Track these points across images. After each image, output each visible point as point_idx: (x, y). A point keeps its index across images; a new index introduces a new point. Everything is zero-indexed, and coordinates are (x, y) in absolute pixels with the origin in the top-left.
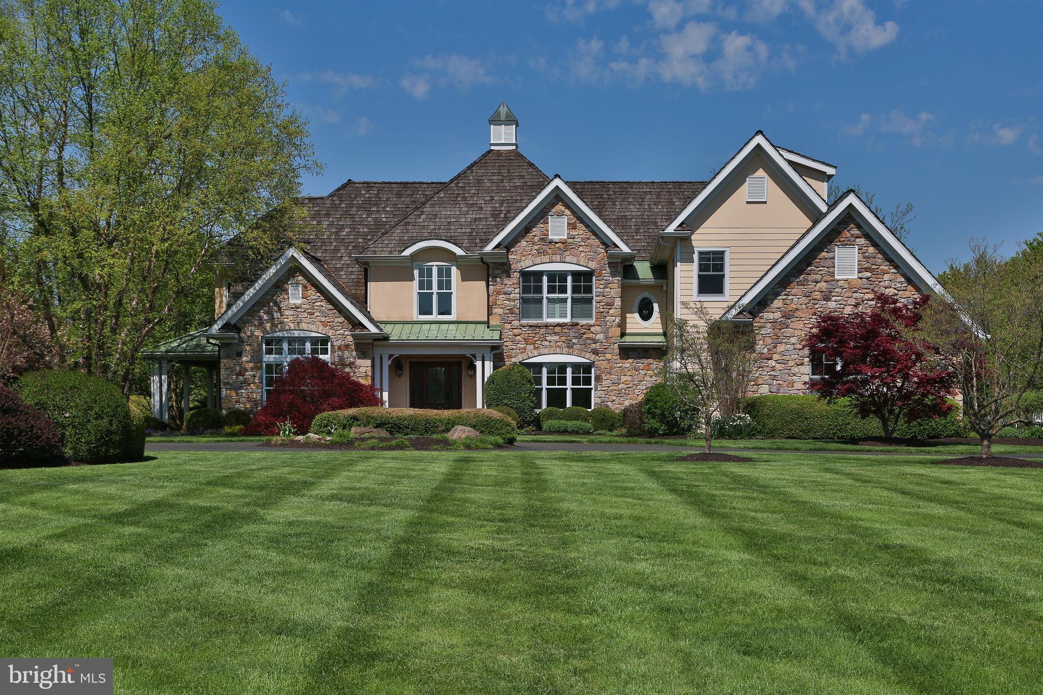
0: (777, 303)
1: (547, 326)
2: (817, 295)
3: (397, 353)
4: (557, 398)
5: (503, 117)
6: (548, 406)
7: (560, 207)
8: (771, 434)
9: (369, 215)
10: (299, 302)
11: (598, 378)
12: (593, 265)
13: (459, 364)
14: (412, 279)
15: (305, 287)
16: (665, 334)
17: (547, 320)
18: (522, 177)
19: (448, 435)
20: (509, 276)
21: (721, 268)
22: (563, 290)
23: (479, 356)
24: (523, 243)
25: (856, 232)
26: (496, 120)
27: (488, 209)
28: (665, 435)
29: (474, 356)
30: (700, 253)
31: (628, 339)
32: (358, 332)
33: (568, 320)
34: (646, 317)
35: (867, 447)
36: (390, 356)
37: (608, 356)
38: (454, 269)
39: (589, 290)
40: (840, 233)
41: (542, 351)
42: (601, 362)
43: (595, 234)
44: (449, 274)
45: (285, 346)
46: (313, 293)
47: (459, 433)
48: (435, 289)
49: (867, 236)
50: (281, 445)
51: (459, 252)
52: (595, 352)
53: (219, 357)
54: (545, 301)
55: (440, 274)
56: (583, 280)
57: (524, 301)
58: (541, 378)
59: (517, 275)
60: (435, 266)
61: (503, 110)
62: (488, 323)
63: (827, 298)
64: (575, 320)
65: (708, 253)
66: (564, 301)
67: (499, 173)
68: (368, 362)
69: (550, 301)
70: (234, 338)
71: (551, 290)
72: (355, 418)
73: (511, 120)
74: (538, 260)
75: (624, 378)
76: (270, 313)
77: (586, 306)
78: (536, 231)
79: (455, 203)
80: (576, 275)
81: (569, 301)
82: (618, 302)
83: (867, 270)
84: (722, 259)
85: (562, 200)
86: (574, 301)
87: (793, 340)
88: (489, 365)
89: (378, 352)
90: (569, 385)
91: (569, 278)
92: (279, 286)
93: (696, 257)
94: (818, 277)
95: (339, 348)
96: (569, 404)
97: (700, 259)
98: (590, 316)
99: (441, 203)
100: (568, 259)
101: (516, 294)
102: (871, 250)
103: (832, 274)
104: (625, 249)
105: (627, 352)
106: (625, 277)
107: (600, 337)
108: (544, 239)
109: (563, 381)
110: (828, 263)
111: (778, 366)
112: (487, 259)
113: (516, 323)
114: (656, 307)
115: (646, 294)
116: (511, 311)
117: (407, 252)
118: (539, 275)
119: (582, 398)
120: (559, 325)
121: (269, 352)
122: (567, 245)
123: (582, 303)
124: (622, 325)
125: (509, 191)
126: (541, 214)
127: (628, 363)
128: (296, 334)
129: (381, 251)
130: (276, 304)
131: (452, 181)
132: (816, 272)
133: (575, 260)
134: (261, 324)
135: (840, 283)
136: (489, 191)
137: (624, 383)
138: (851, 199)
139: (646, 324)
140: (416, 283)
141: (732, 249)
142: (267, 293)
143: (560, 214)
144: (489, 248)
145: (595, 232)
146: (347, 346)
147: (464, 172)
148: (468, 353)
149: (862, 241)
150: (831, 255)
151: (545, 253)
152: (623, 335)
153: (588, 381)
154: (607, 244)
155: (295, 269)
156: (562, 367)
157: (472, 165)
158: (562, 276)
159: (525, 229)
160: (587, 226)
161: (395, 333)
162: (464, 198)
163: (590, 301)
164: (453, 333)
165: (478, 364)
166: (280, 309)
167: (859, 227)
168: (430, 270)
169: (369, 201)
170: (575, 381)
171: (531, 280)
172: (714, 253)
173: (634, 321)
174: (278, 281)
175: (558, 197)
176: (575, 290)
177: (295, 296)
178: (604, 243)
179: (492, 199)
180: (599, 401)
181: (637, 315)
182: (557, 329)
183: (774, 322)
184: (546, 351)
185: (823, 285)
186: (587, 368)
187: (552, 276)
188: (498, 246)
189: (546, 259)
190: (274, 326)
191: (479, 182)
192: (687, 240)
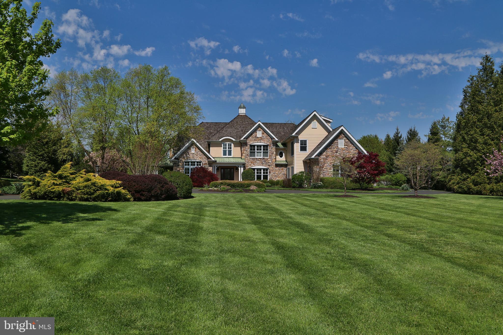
0: (324, 153)
1: (256, 159)
2: (334, 151)
3: (218, 165)
4: (259, 177)
5: (242, 107)
6: (263, 179)
7: (260, 129)
8: (327, 187)
9: (208, 131)
10: (194, 152)
11: (270, 172)
12: (268, 143)
13: (233, 169)
14: (222, 147)
15: (195, 148)
16: (286, 161)
17: (256, 157)
18: (248, 121)
19: (250, 188)
20: (247, 146)
21: (306, 144)
22: (261, 150)
23: (240, 166)
24: (251, 138)
25: (343, 136)
26: (240, 107)
27: (240, 129)
28: (298, 187)
29: (238, 166)
30: (301, 141)
31: (277, 162)
32: (209, 160)
33: (262, 157)
34: (281, 157)
35: (358, 191)
36: (217, 166)
37: (272, 167)
38: (232, 144)
39: (267, 150)
40: (339, 136)
41: (255, 165)
42: (270, 168)
43: (269, 136)
44: (231, 146)
45: (190, 164)
46: (197, 150)
47: (253, 187)
48: (227, 149)
49: (346, 137)
50: (207, 191)
51: (234, 140)
52: (269, 166)
53: (173, 166)
54: (256, 152)
55: (229, 146)
56: (266, 147)
57: (251, 152)
58: (255, 172)
59: (249, 146)
60: (227, 143)
61: (242, 105)
62: (241, 158)
63: (337, 152)
64: (264, 157)
65: (303, 140)
66: (261, 152)
67: (242, 120)
68: (212, 168)
69: (257, 152)
70: (177, 161)
71: (257, 150)
72: (222, 183)
73: (244, 107)
74: (254, 142)
75: (276, 172)
76: (186, 155)
77: (267, 154)
78: (254, 135)
79: (231, 127)
80: (264, 146)
81: (262, 152)
82: (275, 153)
83: (346, 145)
84: (306, 142)
85: (260, 127)
86: (263, 152)
87: (329, 163)
88: (242, 169)
89: (213, 165)
90: (262, 174)
91: (262, 147)
92: (189, 148)
93: (299, 141)
94: (334, 147)
95: (204, 164)
96: (262, 179)
97: (301, 142)
98: (268, 156)
99: (228, 127)
100: (262, 142)
101: (249, 150)
102: (347, 140)
103: (338, 146)
104: (277, 139)
105: (277, 165)
106: (276, 147)
107: (270, 161)
108: (256, 137)
109: (261, 173)
110: (337, 143)
111: (325, 170)
112: (241, 142)
113: (249, 158)
114: (284, 154)
115: (281, 151)
116: (247, 155)
117: (221, 140)
118: (254, 146)
119: (266, 177)
120: (260, 158)
121: (186, 165)
122: (261, 139)
123: (265, 153)
124: (275, 159)
125: (245, 125)
126: (255, 131)
127: (277, 168)
128: (193, 160)
129: (214, 139)
130: (188, 153)
131: (230, 122)
132: (334, 146)
133: (264, 142)
134: (184, 158)
135: (340, 149)
136: (239, 125)
137: (276, 173)
138: (342, 128)
139: (281, 158)
140: (222, 148)
141: (309, 140)
142: (186, 150)
143: (260, 131)
144: (242, 139)
145: (269, 135)
146: (206, 164)
147: (233, 120)
148: (237, 166)
149: (345, 138)
150: (337, 141)
151: (256, 140)
152: (276, 161)
153: (267, 173)
154: (272, 138)
155: (193, 144)
156: (260, 169)
157: (235, 118)
158: (260, 146)
159: (251, 134)
160: (267, 134)
161: (218, 160)
162: (234, 126)
163: (267, 152)
164: (232, 160)
165: (240, 168)
166: (189, 154)
167: (344, 135)
168: (226, 145)
169: (208, 127)
170: (264, 173)
171: (252, 147)
172: (304, 140)
173: (278, 157)
174: (189, 147)
175: (259, 126)
176: (264, 150)
177: (193, 151)
178: (271, 138)
179: (241, 126)
180: (270, 178)
181: (279, 156)
182: (259, 159)
183: (324, 158)
184: (256, 165)
185: (336, 149)
186: (267, 169)
187: (258, 146)
188: (244, 138)
189: (256, 142)
190: (187, 158)
191: (237, 122)
192: (297, 137)
